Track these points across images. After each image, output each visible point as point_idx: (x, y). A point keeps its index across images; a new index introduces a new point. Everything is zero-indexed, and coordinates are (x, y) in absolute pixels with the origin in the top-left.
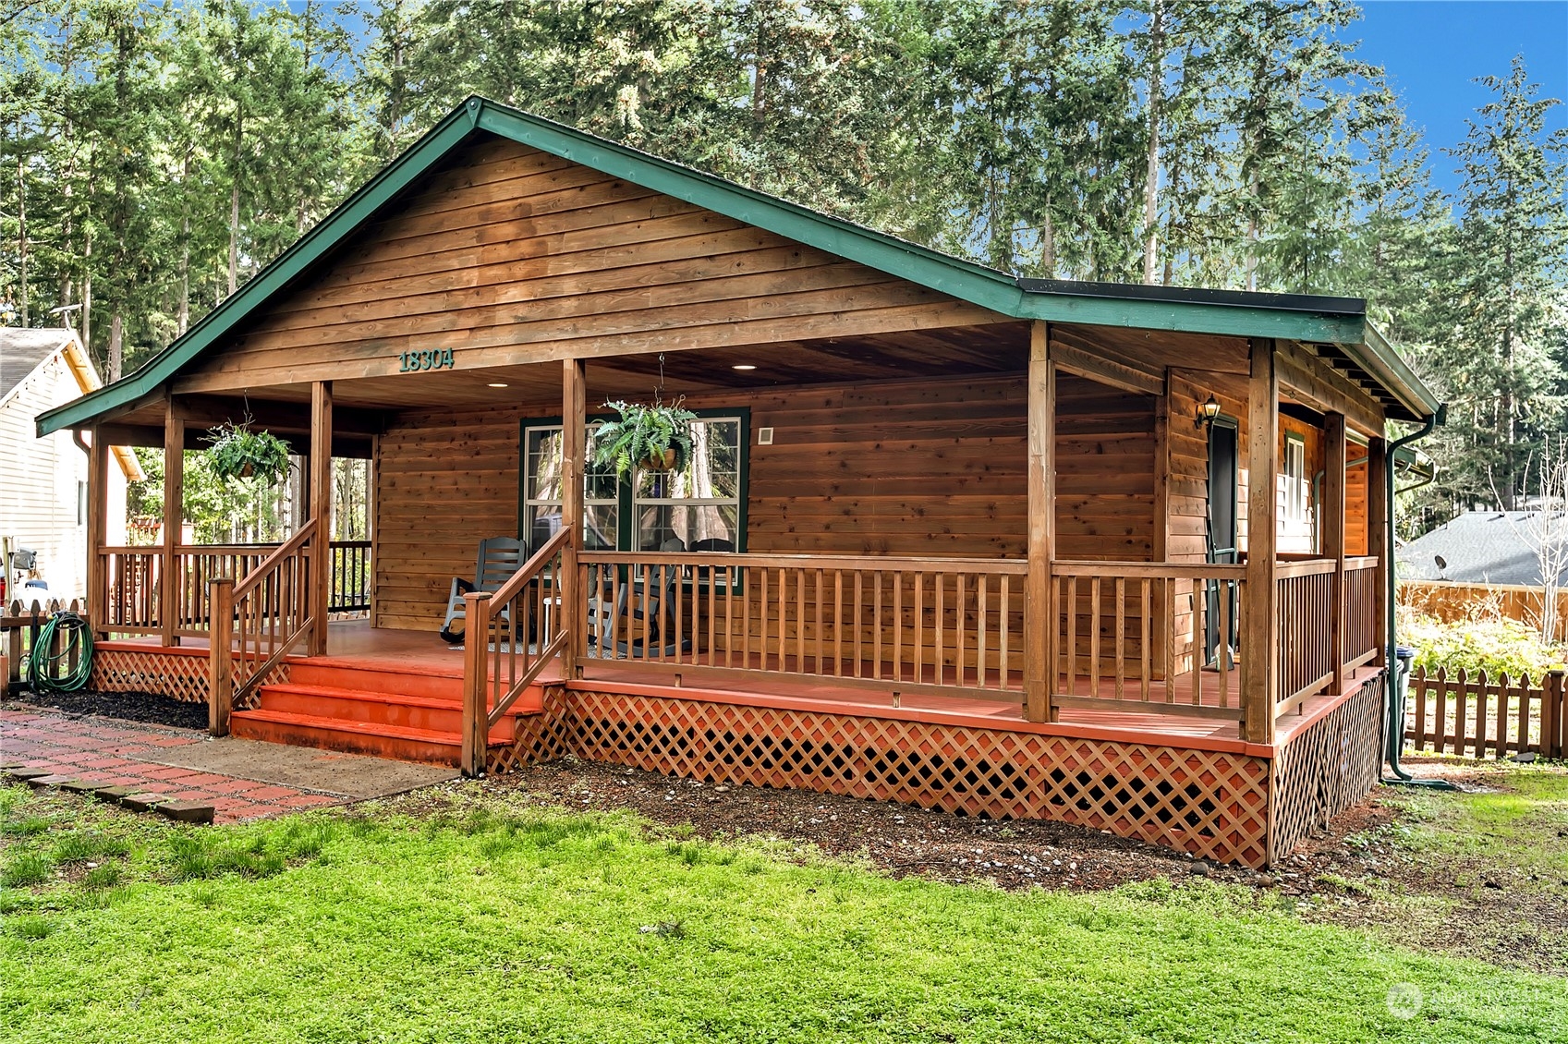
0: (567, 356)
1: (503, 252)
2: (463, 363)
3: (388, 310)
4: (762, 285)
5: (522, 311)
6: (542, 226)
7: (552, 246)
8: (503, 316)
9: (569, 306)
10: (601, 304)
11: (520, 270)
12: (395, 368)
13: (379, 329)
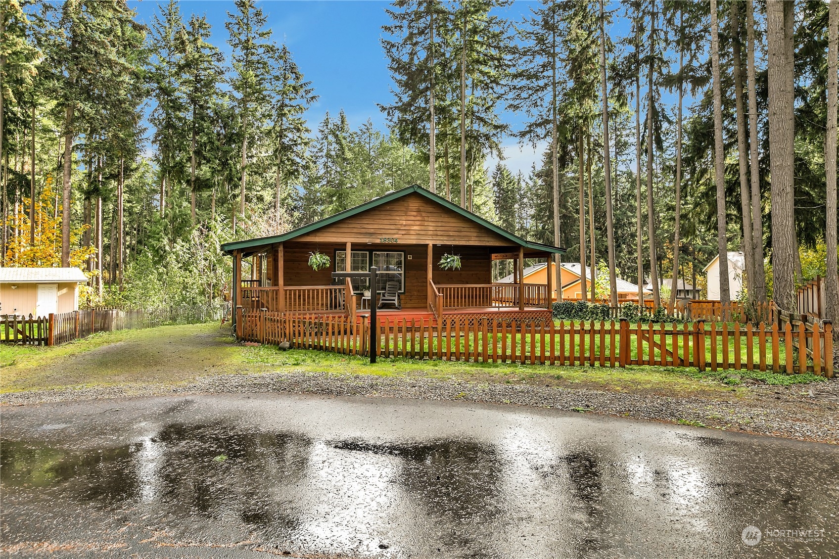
0: (431, 243)
1: (413, 218)
2: (399, 242)
3: (376, 226)
4: (475, 234)
5: (418, 232)
6: (424, 214)
7: (426, 219)
8: (412, 232)
9: (431, 233)
10: (439, 233)
11: (418, 223)
12: (378, 241)
13: (372, 231)
